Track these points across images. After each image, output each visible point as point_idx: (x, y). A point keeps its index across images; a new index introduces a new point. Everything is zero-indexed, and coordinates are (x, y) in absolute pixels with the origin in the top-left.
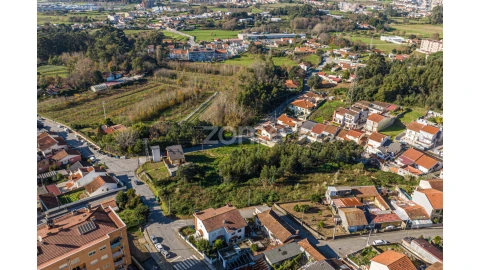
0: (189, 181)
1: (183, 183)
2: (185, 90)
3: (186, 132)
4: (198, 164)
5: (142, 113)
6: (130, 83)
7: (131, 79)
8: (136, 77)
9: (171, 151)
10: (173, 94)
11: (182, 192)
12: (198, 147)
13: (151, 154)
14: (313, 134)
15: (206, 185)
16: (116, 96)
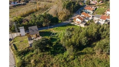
0: (42, 51)
1: (37, 54)
2: (40, 6)
3: (39, 19)
4: (47, 37)
5: (22, 14)
6: (20, 5)
7: (20, 3)
8: (22, 3)
9: (31, 29)
10: (35, 7)
11: (36, 62)
12: (46, 27)
13: (19, 32)
14: (101, 20)
15: (54, 53)
16: (13, 9)
